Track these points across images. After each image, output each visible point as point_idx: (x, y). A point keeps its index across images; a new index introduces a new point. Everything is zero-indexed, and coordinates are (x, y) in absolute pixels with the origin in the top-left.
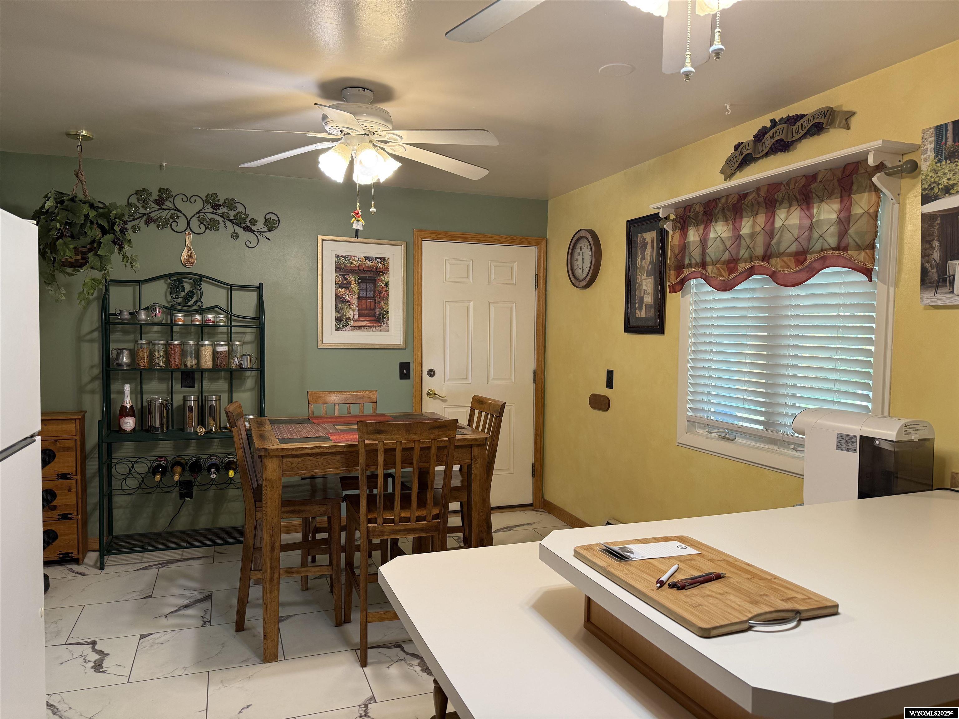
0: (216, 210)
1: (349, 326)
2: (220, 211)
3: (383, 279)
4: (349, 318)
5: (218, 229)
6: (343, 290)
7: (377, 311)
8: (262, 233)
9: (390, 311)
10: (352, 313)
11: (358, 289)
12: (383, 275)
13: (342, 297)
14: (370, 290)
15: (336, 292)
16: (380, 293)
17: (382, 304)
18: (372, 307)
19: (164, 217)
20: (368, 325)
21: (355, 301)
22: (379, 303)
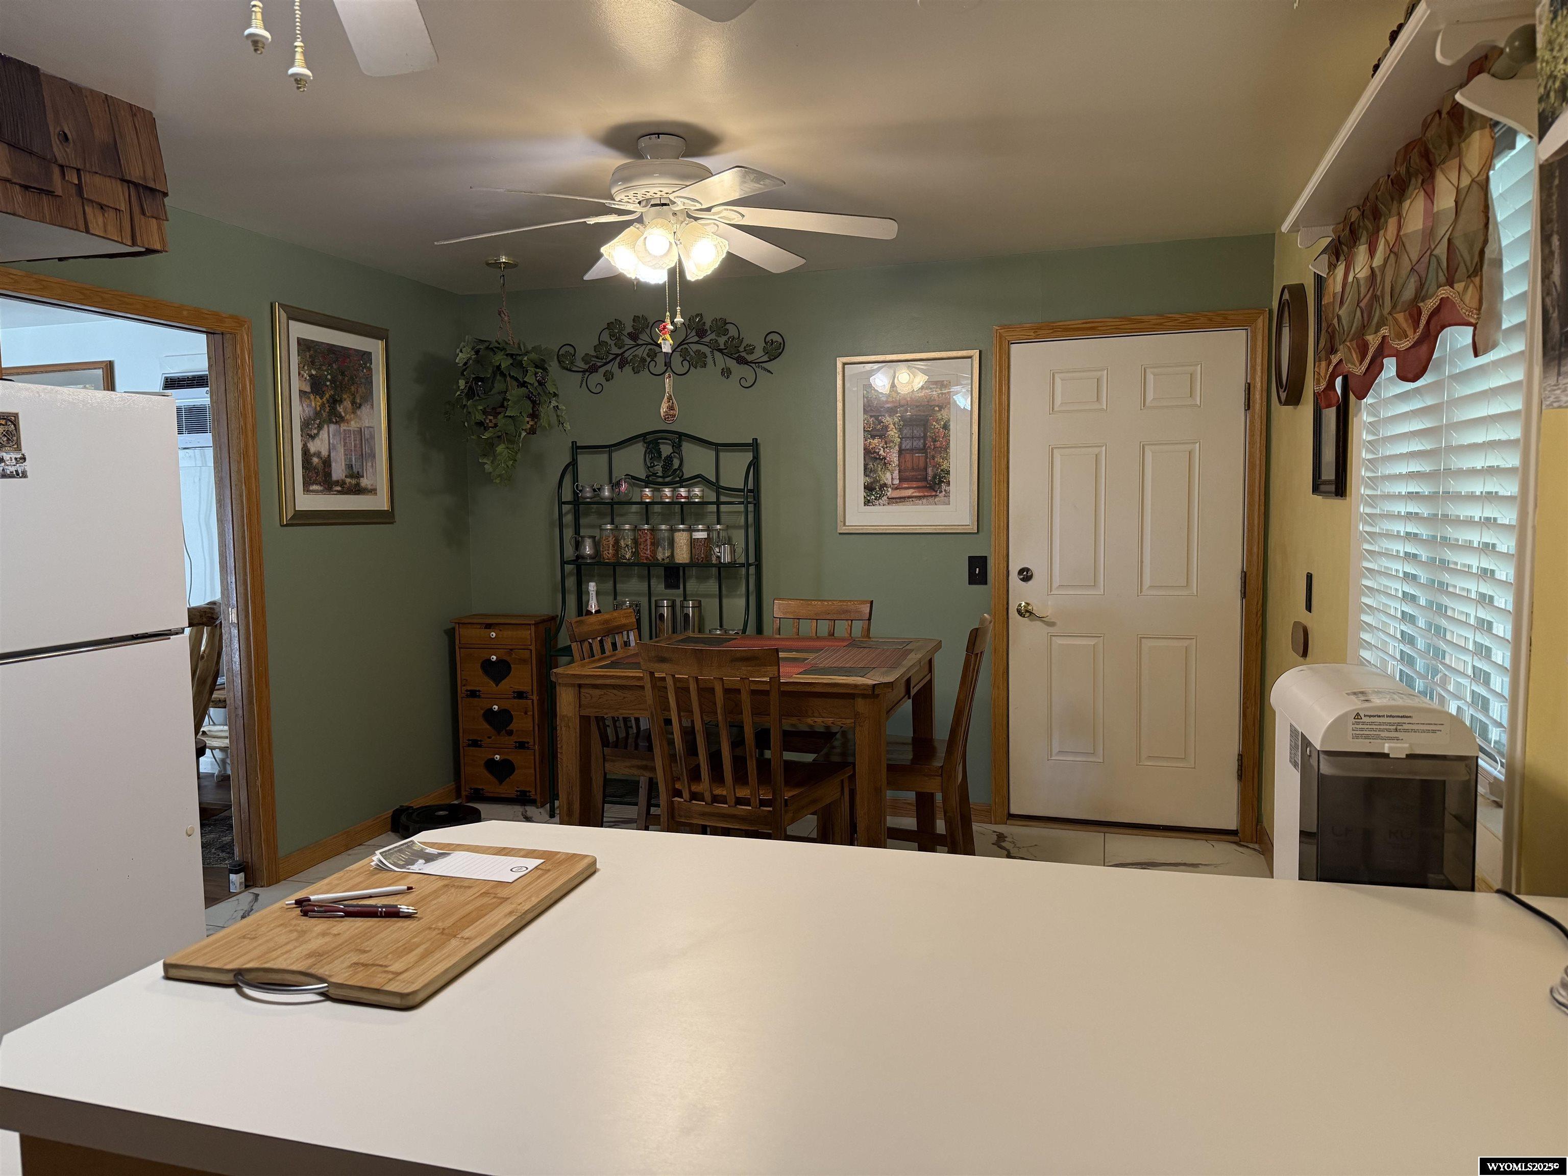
0: (703, 338)
1: (885, 498)
2: (707, 339)
3: (940, 417)
4: (885, 485)
5: (705, 365)
6: (876, 441)
7: (930, 471)
8: (760, 364)
9: (951, 469)
10: (890, 477)
11: (899, 437)
12: (940, 410)
13: (875, 452)
14: (919, 438)
15: (864, 444)
16: (935, 441)
17: (938, 459)
18: (922, 464)
19: (640, 356)
20: (915, 494)
21: (894, 457)
22: (933, 457)
